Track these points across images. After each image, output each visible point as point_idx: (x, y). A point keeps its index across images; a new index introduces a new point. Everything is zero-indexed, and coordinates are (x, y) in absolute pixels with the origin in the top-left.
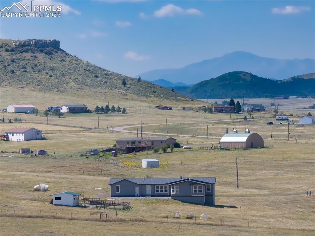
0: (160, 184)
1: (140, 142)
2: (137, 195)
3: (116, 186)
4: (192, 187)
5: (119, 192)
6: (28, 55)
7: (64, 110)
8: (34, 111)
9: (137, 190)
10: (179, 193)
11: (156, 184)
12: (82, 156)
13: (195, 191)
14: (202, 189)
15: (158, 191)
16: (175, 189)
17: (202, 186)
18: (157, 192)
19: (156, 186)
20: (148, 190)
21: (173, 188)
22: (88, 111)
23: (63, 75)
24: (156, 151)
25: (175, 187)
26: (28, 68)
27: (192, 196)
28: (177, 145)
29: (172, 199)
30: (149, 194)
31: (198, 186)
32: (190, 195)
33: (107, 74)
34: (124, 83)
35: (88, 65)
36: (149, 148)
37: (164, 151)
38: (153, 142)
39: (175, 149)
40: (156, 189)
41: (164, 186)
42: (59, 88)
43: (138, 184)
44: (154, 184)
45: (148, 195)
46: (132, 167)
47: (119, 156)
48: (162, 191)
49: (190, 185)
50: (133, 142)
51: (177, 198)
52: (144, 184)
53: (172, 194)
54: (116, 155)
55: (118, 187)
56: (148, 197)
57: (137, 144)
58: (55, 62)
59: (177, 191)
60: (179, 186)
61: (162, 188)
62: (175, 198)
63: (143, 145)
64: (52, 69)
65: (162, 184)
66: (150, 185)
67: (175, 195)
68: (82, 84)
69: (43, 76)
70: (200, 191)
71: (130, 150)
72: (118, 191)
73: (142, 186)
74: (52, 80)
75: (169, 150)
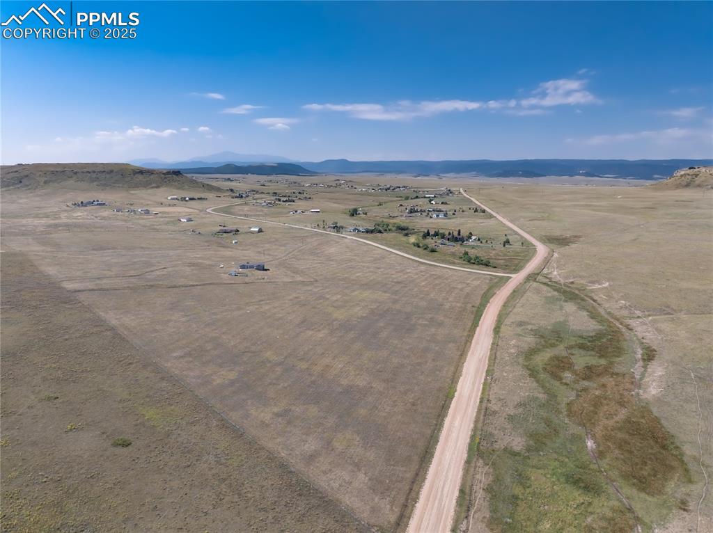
6: (170, 176)
8: (177, 199)
23: (183, 183)
26: (171, 181)
42: (184, 190)
69: (176, 184)
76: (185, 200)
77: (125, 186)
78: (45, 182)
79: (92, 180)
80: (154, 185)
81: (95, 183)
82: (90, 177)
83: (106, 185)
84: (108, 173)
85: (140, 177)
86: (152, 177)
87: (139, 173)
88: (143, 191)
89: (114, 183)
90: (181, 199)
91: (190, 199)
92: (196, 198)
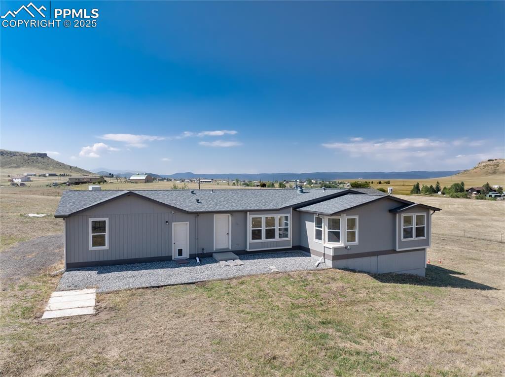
0: (264, 208)
1: (83, 179)
2: (180, 252)
3: (91, 220)
4: (400, 218)
5: (106, 247)
6: (35, 158)
7: (47, 175)
8: (35, 175)
9: (180, 235)
10: (357, 242)
11: (250, 211)
12: (47, 186)
13: (408, 233)
14: (425, 226)
15: (256, 235)
16: (344, 230)
17: (425, 214)
18: (253, 239)
19: (250, 217)
20: (222, 233)
22: (57, 176)
23: (48, 164)
24: (94, 183)
25: (344, 220)
26: (35, 162)
27: (398, 250)
29: (334, 267)
31: (414, 215)
32: (393, 248)
33: (64, 165)
34: (71, 168)
35: (57, 162)
36: (90, 182)
37: (99, 183)
38: (90, 179)
39: (105, 183)
40: (250, 228)
41: (277, 217)
43: (183, 211)
44: (245, 212)
45: (222, 256)
48: (270, 234)
49: (393, 211)
52: (209, 210)
54: (69, 185)
55: (99, 227)
57: (81, 180)
58: (45, 160)
60: (357, 217)
64: (44, 162)
65: (271, 208)
66: (227, 215)
67: (345, 252)
68: (55, 168)
69: (40, 165)
71: (77, 184)
72: (98, 241)
73: (201, 219)
74: (43, 166)
75: (102, 183)
76: (44, 176)
86: (13, 158)
90: (40, 176)
91: (51, 175)
92: (57, 174)
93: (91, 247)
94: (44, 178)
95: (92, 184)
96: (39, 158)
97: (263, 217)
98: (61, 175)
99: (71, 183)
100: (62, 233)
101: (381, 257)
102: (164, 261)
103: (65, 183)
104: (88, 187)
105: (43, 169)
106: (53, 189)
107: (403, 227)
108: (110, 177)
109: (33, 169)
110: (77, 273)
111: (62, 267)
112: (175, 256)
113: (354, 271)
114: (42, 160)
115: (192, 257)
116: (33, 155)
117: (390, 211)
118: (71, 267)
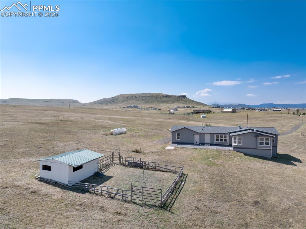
0: (220, 133)
1: (200, 111)
2: (197, 142)
3: (177, 133)
4: (258, 139)
5: (180, 139)
6: (180, 98)
7: (186, 107)
8: (180, 107)
9: (197, 138)
10: (242, 144)
12: (183, 114)
13: (261, 143)
14: (269, 142)
16: (237, 140)
17: (270, 138)
18: (216, 141)
19: (215, 135)
20: (208, 139)
21: (235, 139)
23: (186, 101)
24: (205, 113)
25: (237, 138)
26: (180, 100)
28: (211, 112)
29: (234, 150)
30: (208, 142)
31: (264, 138)
32: (256, 147)
33: (194, 101)
36: (203, 112)
37: (207, 113)
38: (204, 111)
39: (210, 113)
40: (215, 138)
41: (224, 135)
42: (185, 104)
43: (197, 133)
44: (214, 133)
45: (207, 144)
46: (197, 117)
47: (194, 114)
48: (221, 140)
49: (256, 136)
50: (198, 111)
51: (239, 150)
52: (204, 132)
53: (234, 145)
54: (193, 114)
55: (178, 135)
56: (207, 146)
57: (199, 111)
58: (185, 99)
59: (240, 143)
60: (242, 137)
61: (222, 137)
62: (237, 150)
63: (201, 111)
65: (222, 133)
66: (209, 134)
67: (238, 147)
68: (190, 103)
69: (183, 101)
70: (267, 144)
71: (197, 113)
72: (178, 138)
73: (202, 135)
75: (208, 113)
76: (184, 107)
77: (157, 102)
78: (122, 101)
79: (142, 100)
80: (171, 102)
81: (143, 101)
82: (142, 99)
83: (148, 102)
84: (151, 97)
85: (165, 99)
86: (171, 99)
87: (164, 97)
88: (164, 105)
89: (152, 101)
90: (182, 107)
91: (187, 107)
92: (191, 107)
93: (177, 139)
94: (184, 109)
95: (203, 113)
96: (183, 98)
97: (219, 135)
98: (192, 107)
99: (195, 113)
100: (171, 136)
101: (251, 150)
102: (193, 144)
103: (191, 113)
104: (200, 115)
105: (183, 104)
106: (186, 116)
107: (259, 141)
108: (218, 108)
109: (180, 104)
110: (174, 144)
111: (171, 143)
112: (195, 143)
113: (239, 152)
114: (184, 99)
115: (199, 144)
116: (180, 96)
117: (255, 136)
118: (173, 143)
